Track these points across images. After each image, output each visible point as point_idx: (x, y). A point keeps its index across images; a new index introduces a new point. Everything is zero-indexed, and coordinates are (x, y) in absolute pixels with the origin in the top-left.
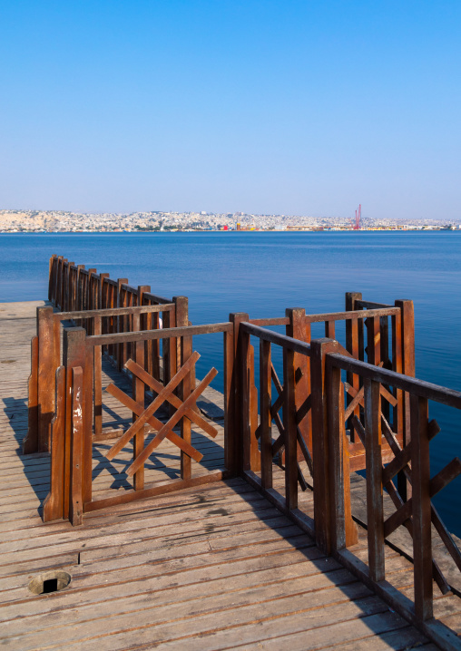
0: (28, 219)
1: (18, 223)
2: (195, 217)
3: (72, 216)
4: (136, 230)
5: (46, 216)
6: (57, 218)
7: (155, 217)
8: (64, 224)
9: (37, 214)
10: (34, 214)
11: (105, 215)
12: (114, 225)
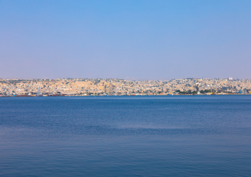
0: (93, 85)
1: (85, 88)
2: (224, 83)
3: (125, 83)
4: (177, 94)
5: (106, 83)
6: (114, 84)
7: (190, 83)
8: (120, 89)
9: (99, 81)
10: (97, 82)
11: (150, 81)
12: (158, 89)
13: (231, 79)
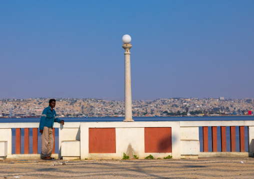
0: (68, 106)
2: (215, 103)
4: (165, 115)
5: (83, 103)
6: (92, 104)
7: (177, 103)
8: (99, 110)
9: (76, 101)
10: (73, 102)
12: (141, 110)
13: (222, 98)
